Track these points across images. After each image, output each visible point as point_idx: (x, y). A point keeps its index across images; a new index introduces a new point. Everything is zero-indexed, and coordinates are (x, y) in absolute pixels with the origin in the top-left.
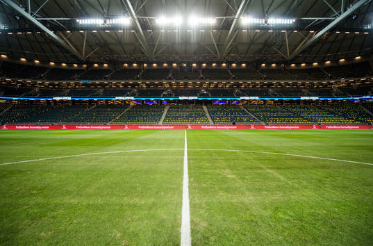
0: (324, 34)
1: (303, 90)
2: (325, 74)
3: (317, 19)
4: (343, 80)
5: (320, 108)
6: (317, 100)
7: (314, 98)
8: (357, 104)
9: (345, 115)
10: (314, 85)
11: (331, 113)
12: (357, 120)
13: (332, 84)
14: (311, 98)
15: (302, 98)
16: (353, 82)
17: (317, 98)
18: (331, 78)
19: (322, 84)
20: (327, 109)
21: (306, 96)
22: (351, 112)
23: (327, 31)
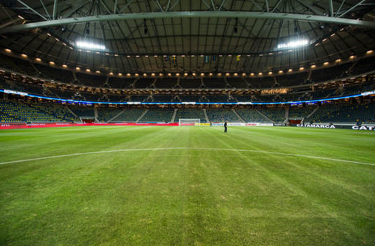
0: (35, 28)
1: (8, 82)
2: (35, 71)
3: (29, 8)
4: (52, 81)
5: (29, 106)
6: (26, 96)
7: (22, 94)
8: (64, 105)
9: (54, 115)
10: (22, 78)
11: (41, 111)
12: (64, 119)
13: (42, 83)
14: (19, 93)
15: (6, 91)
16: (61, 86)
17: (26, 94)
18: (41, 76)
19: (32, 81)
20: (37, 107)
21: (11, 89)
22: (59, 112)
23: (39, 27)
